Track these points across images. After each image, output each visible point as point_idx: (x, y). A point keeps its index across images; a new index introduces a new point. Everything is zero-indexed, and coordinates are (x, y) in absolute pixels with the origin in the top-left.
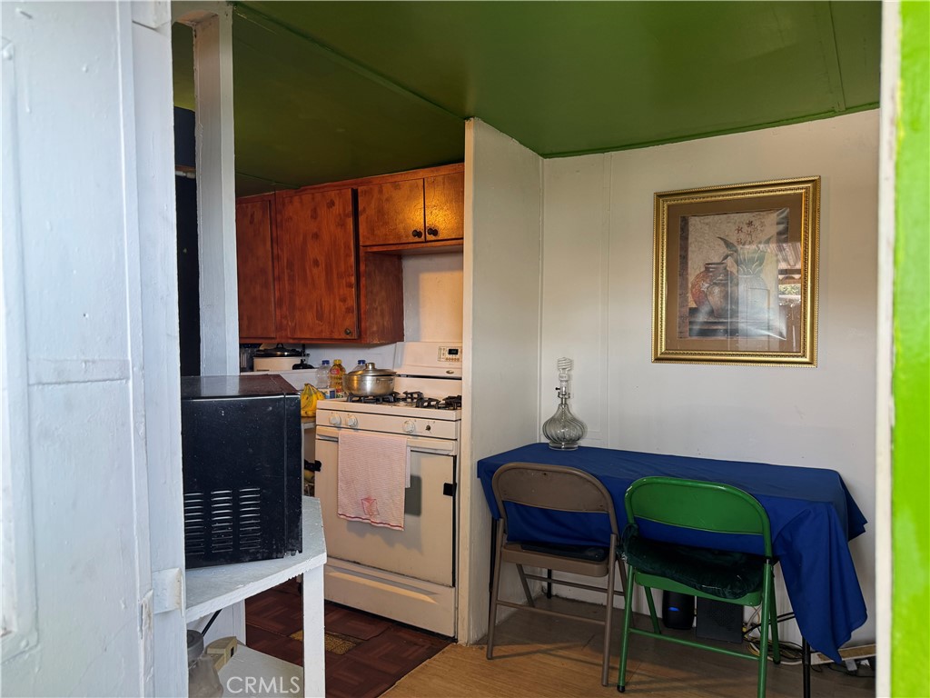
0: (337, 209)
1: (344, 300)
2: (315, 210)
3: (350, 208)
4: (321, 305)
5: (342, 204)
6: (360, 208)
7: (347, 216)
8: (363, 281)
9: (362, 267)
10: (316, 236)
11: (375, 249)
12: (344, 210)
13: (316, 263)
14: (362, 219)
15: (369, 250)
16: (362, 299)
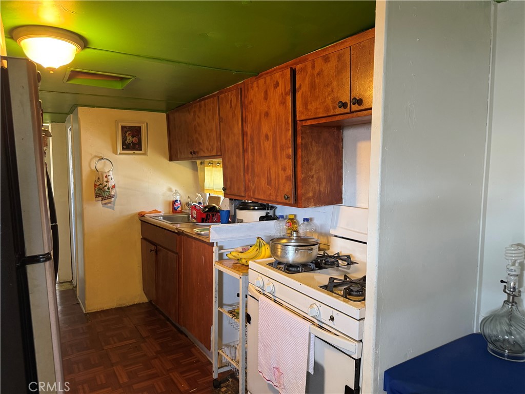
0: (280, 89)
1: (284, 169)
2: (266, 92)
3: (289, 87)
4: (270, 173)
5: (284, 84)
6: (297, 85)
7: (287, 94)
8: (299, 152)
9: (299, 140)
10: (267, 114)
11: (309, 123)
12: (285, 89)
13: (267, 137)
14: (298, 95)
15: (304, 124)
16: (299, 169)
